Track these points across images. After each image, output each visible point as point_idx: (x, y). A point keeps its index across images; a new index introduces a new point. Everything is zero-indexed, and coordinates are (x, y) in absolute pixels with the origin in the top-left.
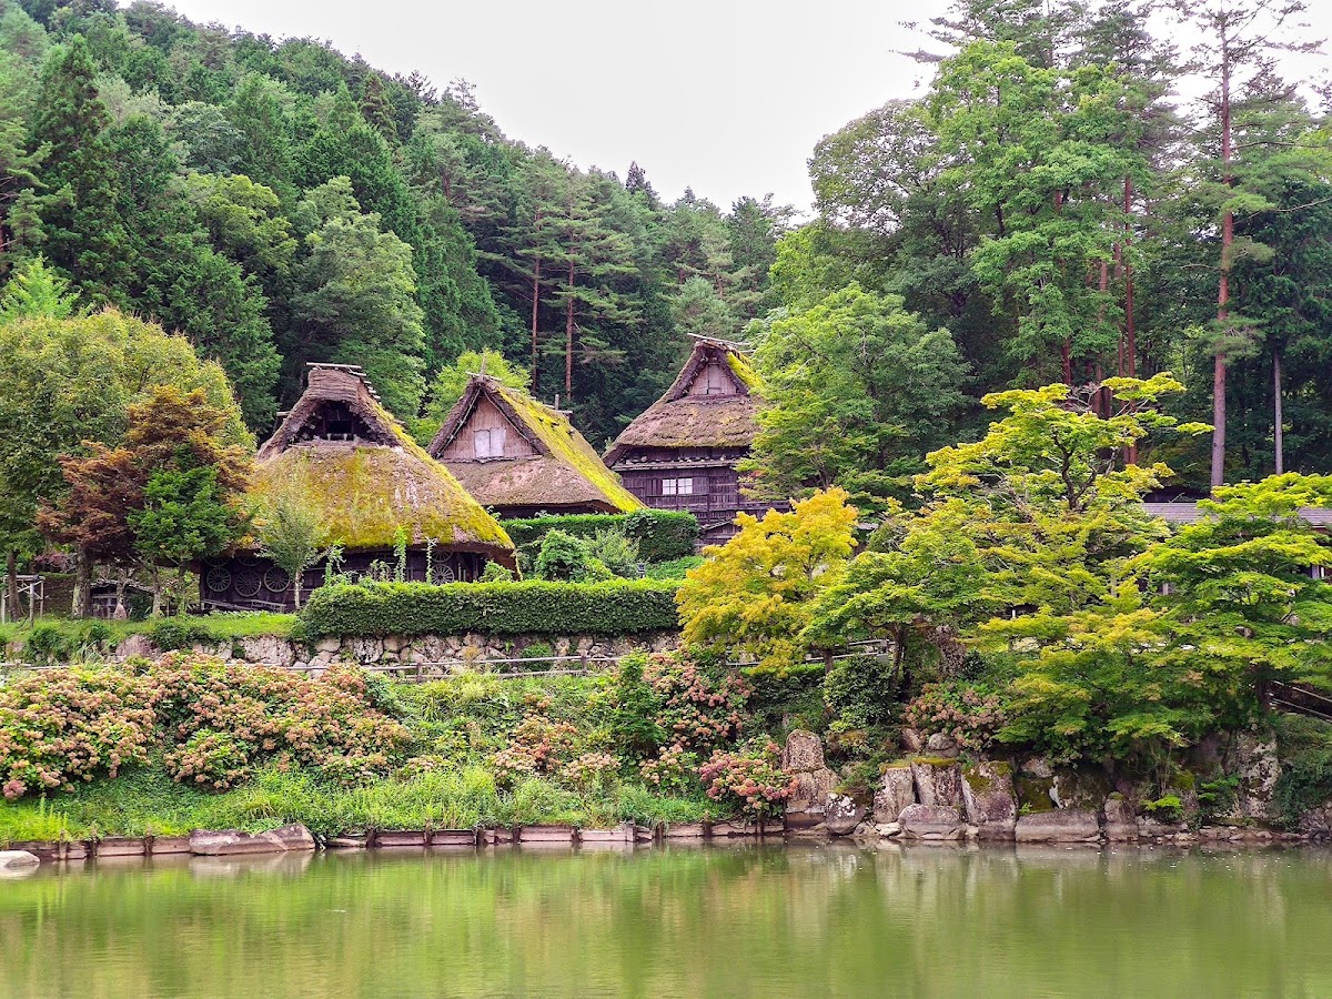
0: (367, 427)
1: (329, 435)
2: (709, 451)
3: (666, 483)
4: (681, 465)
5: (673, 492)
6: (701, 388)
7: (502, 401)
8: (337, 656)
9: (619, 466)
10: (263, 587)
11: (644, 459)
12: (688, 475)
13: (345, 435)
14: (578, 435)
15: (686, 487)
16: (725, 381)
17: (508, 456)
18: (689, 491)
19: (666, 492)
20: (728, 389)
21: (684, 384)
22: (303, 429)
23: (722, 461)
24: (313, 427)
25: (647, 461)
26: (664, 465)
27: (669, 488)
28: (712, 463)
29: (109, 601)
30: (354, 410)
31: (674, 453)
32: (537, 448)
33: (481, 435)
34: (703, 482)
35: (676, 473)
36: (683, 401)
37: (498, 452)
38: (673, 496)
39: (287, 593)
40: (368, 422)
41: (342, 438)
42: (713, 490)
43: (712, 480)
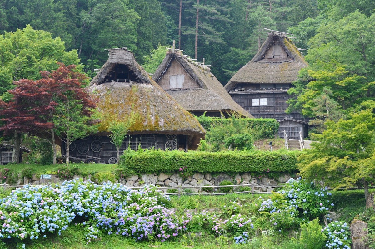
0: (135, 76)
1: (118, 80)
2: (275, 85)
3: (254, 100)
4: (261, 91)
5: (258, 105)
6: (270, 55)
7: (183, 61)
8: (137, 183)
9: (232, 92)
10: (90, 150)
11: (243, 89)
12: (265, 96)
13: (125, 80)
14: (215, 78)
15: (264, 102)
16: (282, 51)
17: (185, 88)
18: (265, 104)
19: (254, 104)
20: (283, 56)
21: (263, 53)
22: (107, 77)
23: (281, 90)
24: (111, 76)
25: (246, 90)
26: (253, 92)
27: (255, 102)
28: (276, 91)
29: (9, 154)
30: (131, 68)
31: (257, 86)
32: (199, 84)
33: (172, 77)
34: (272, 100)
35: (259, 96)
36: (263, 61)
37: (180, 86)
38: (257, 106)
39: (101, 153)
40: (136, 74)
41: (124, 81)
42: (277, 104)
43: (276, 99)
